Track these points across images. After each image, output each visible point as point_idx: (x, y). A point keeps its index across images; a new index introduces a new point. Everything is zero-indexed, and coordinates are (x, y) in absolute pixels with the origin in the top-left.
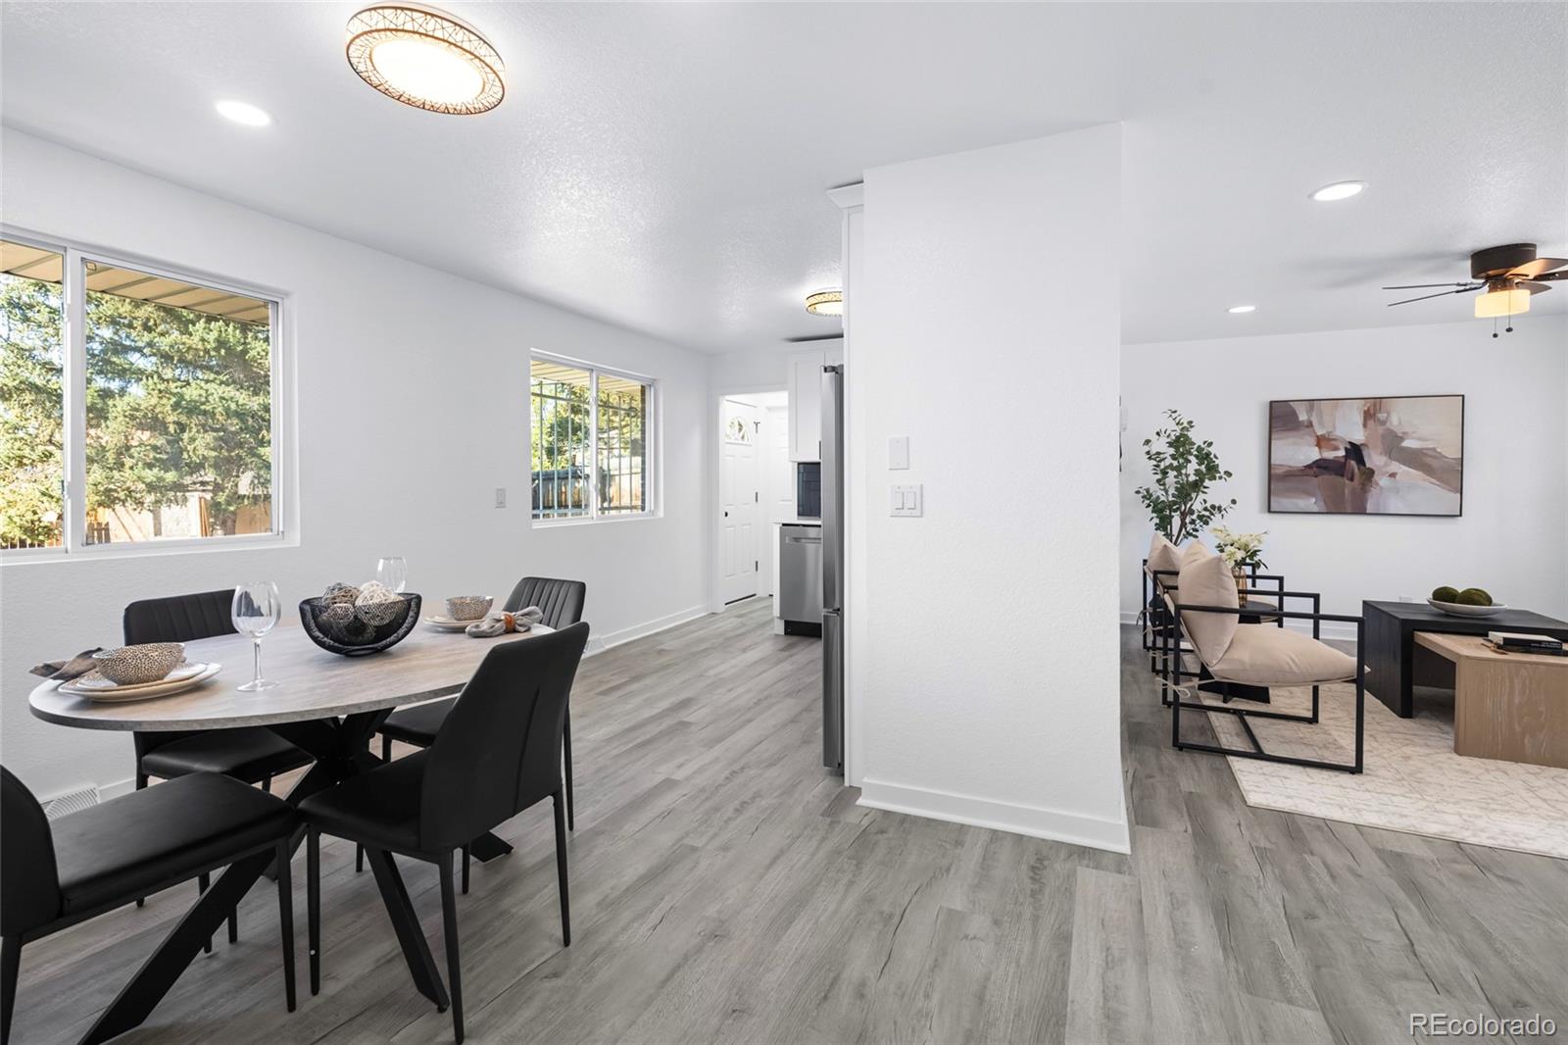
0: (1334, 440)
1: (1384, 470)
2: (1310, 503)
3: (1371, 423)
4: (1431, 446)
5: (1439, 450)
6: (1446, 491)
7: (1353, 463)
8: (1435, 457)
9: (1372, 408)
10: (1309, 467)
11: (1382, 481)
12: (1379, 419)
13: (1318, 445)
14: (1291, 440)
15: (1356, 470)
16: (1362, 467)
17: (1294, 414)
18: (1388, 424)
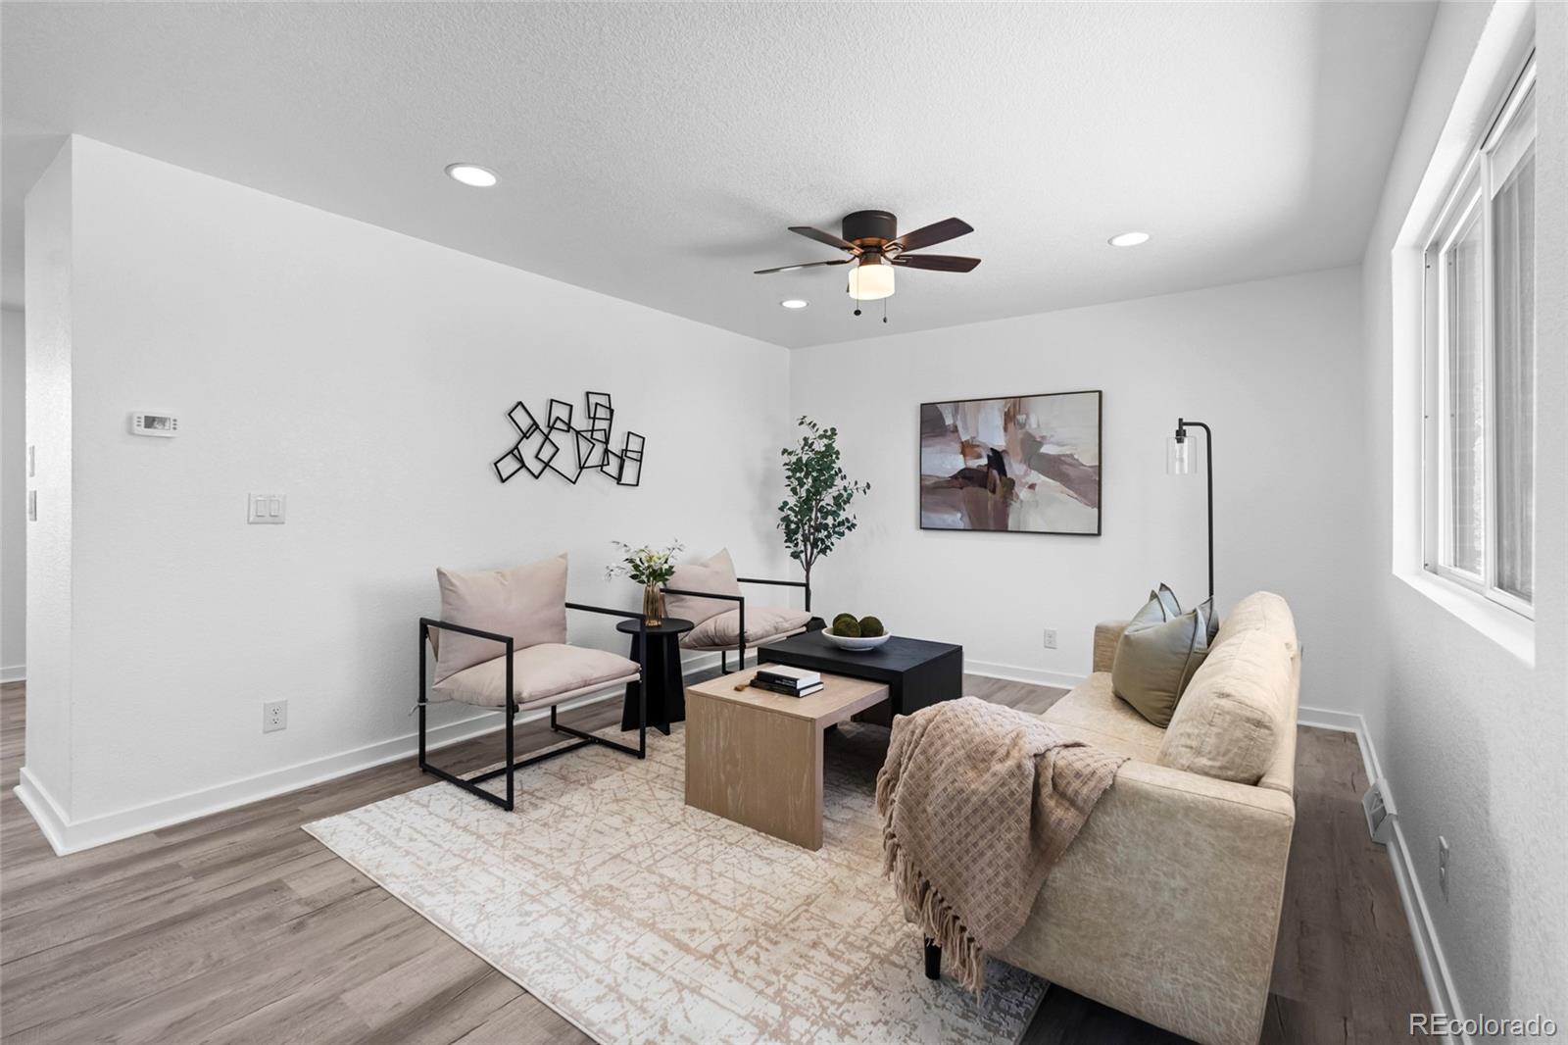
0: (978, 446)
1: (1024, 481)
2: (956, 518)
3: (1011, 426)
4: (1068, 452)
5: (1076, 457)
6: (1082, 505)
7: (995, 472)
8: (1070, 465)
9: (1012, 410)
10: (955, 477)
11: (1023, 493)
12: (1018, 423)
13: (963, 453)
14: (938, 447)
15: (998, 481)
16: (1003, 478)
17: (941, 418)
18: (1027, 427)
